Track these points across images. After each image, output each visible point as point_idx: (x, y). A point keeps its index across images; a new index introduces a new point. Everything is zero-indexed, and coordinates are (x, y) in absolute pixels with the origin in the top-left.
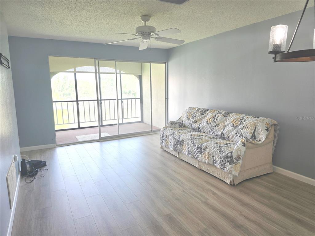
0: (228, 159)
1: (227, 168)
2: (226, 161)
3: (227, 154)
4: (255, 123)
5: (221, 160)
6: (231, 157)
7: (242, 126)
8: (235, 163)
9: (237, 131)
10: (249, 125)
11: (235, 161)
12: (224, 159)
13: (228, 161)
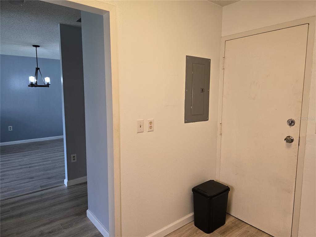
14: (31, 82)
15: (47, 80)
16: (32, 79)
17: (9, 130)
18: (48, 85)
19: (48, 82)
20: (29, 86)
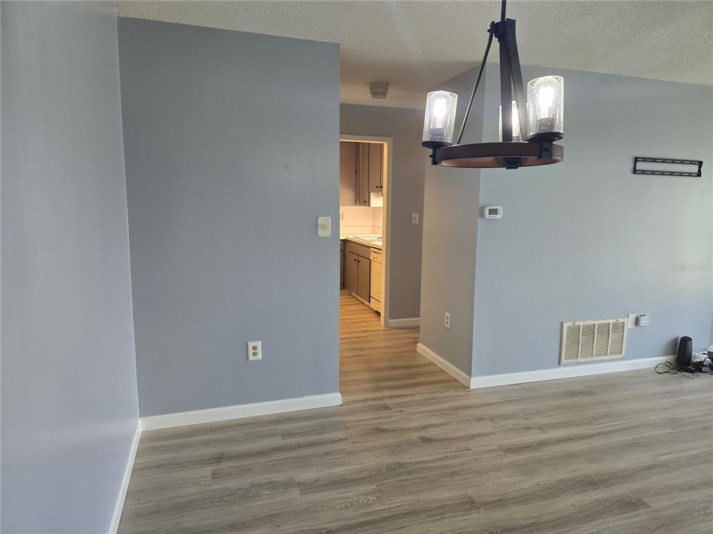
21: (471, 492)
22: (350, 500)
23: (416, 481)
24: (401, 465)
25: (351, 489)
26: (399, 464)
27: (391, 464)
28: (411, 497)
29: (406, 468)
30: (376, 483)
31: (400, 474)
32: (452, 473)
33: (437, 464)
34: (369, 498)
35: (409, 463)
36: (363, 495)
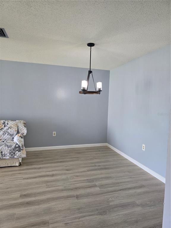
0: (17, 149)
1: (17, 155)
2: (15, 151)
3: (15, 146)
4: (17, 124)
5: (11, 151)
6: (19, 147)
7: (7, 128)
8: (22, 150)
9: (4, 132)
10: (13, 126)
11: (22, 148)
12: (13, 150)
13: (17, 150)
14: (83, 88)
15: (99, 85)
16: (84, 84)
17: (53, 135)
18: (99, 92)
19: (100, 88)
20: (80, 92)
21: (76, 201)
22: (117, 199)
23: (95, 206)
24: (101, 214)
25: (118, 203)
26: (101, 215)
27: (105, 215)
28: (97, 199)
29: (98, 212)
30: (110, 205)
31: (101, 209)
32: (79, 210)
33: (84, 214)
34: (111, 200)
35: (97, 215)
36: (114, 201)
